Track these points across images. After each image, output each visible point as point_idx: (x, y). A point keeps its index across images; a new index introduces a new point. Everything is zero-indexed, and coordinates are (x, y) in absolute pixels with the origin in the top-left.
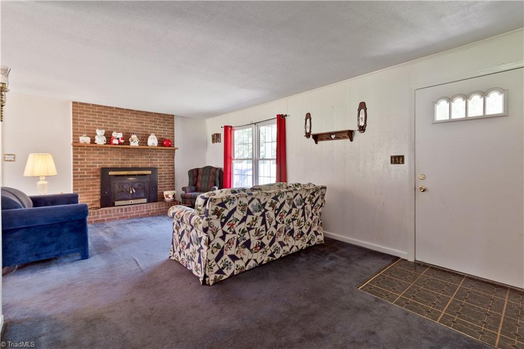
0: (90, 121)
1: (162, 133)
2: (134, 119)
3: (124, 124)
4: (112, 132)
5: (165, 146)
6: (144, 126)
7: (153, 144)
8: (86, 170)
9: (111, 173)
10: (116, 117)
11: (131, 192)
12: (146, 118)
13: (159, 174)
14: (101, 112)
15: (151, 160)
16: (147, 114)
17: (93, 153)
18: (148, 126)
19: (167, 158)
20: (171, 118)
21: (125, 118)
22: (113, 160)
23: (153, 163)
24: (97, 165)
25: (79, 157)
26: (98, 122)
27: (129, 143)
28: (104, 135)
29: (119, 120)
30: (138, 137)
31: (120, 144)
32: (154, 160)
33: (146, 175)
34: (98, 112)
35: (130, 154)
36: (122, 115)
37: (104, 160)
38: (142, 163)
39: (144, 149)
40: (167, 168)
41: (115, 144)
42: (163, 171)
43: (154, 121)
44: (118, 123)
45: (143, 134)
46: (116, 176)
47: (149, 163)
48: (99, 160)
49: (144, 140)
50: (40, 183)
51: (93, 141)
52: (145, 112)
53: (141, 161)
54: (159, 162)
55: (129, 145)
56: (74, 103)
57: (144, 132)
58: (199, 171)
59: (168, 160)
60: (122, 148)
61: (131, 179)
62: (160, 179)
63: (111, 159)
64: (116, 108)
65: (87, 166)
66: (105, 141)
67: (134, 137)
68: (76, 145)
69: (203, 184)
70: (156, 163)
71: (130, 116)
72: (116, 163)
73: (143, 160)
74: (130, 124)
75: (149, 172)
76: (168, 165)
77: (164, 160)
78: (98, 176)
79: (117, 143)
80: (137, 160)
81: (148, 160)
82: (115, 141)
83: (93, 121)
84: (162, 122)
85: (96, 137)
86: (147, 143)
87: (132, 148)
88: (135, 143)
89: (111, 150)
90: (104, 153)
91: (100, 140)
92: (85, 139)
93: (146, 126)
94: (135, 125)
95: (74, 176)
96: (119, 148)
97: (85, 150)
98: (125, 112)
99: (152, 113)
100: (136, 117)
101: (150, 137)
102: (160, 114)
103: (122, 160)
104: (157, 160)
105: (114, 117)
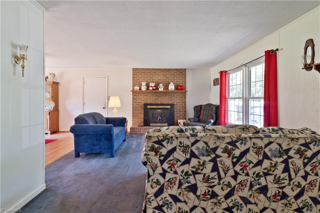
0: (140, 78)
1: (178, 81)
2: (161, 74)
3: (156, 78)
4: (150, 83)
5: (179, 90)
6: (167, 78)
7: (171, 88)
8: (138, 104)
9: (148, 107)
10: (152, 74)
11: (158, 119)
12: (168, 73)
13: (176, 108)
14: (145, 72)
15: (171, 99)
16: (169, 70)
17: (141, 95)
18: (169, 78)
19: (181, 97)
20: (184, 71)
21: (157, 74)
22: (150, 99)
23: (172, 101)
24: (143, 102)
25: (135, 98)
26: (144, 78)
27: (158, 89)
28: (146, 85)
29: (154, 76)
30: (163, 85)
31: (153, 89)
32: (173, 99)
33: (167, 108)
34: (144, 73)
35: (159, 96)
36: (155, 73)
37: (146, 99)
38: (166, 101)
39: (167, 92)
40: (181, 104)
41: (151, 90)
42: (178, 106)
43: (173, 74)
44: (153, 78)
45: (166, 83)
46: (151, 108)
47: (169, 101)
48: (144, 99)
49: (166, 87)
50: (114, 111)
51: (140, 89)
52: (168, 69)
53: (165, 100)
54: (176, 100)
55: (158, 90)
56: (133, 69)
57: (167, 81)
58: (202, 107)
59: (182, 99)
60: (155, 92)
61: (159, 111)
62: (176, 112)
63: (149, 99)
64: (152, 69)
65: (138, 103)
66: (145, 88)
67: (161, 85)
68: (134, 92)
69: (204, 117)
70: (174, 101)
71: (160, 73)
72: (152, 101)
73: (167, 99)
74: (159, 77)
75: (169, 107)
76: (182, 103)
77: (179, 99)
78: (143, 108)
79: (152, 89)
80: (163, 99)
81: (169, 99)
82: (151, 88)
83: (141, 78)
84: (178, 74)
85: (142, 87)
86: (168, 88)
87: (160, 92)
88: (161, 89)
89: (149, 94)
90: (146, 95)
91: (144, 88)
92: (137, 88)
93: (168, 78)
94: (162, 78)
95: (133, 108)
96: (153, 92)
97: (137, 94)
98: (157, 71)
99: (172, 69)
100: (163, 73)
101: (170, 84)
102: (177, 69)
103: (155, 99)
104: (175, 99)
105: (151, 74)
